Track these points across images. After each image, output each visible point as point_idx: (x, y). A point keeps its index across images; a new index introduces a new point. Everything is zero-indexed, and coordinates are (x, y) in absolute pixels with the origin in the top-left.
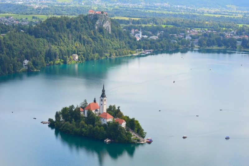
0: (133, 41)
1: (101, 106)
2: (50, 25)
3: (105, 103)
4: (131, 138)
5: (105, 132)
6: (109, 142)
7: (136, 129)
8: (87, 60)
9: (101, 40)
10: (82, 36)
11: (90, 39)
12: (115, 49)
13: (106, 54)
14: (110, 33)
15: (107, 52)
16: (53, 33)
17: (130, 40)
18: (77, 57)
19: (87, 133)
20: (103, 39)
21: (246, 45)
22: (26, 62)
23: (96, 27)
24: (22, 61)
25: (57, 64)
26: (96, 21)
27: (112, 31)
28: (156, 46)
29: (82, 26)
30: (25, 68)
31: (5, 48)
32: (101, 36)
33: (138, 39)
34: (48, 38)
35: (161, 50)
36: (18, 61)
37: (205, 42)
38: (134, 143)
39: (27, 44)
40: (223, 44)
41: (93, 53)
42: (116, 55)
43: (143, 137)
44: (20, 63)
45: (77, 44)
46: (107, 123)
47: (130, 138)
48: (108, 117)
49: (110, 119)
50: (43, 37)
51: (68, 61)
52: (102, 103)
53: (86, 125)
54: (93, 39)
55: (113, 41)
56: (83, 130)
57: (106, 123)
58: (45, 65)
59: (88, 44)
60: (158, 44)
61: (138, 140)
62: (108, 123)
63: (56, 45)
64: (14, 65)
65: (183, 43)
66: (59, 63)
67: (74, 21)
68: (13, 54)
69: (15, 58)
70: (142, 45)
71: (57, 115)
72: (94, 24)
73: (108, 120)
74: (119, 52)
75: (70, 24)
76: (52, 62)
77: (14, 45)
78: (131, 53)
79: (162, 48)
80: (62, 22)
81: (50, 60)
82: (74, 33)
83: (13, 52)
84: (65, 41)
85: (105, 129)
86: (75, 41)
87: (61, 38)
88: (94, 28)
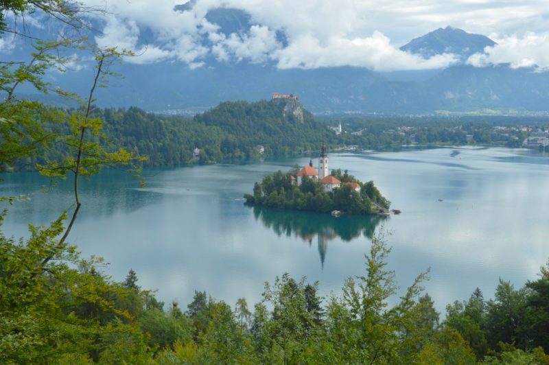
0: (331, 134)
1: (321, 170)
2: (225, 111)
3: (326, 165)
4: (370, 208)
5: (331, 201)
6: (338, 214)
7: (375, 197)
8: (275, 154)
9: (291, 130)
10: (267, 125)
11: (278, 129)
12: (311, 142)
13: (299, 148)
14: (302, 122)
15: (300, 145)
16: (229, 120)
17: (328, 133)
18: (262, 150)
19: (305, 205)
20: (294, 129)
21: (480, 139)
22: (197, 151)
23: (284, 115)
24: (191, 150)
25: (237, 158)
26: (283, 107)
27: (305, 121)
28: (362, 141)
29: (266, 113)
30: (196, 159)
31: (167, 134)
32: (292, 125)
33: (338, 133)
34: (223, 126)
35: (369, 146)
36: (186, 149)
37: (425, 137)
38: (375, 214)
39: (196, 131)
40: (449, 139)
41: (283, 145)
42: (312, 149)
43: (387, 208)
44: (189, 151)
45: (262, 134)
46: (333, 189)
47: (368, 207)
48: (333, 182)
49: (336, 185)
50: (216, 125)
51: (251, 154)
52: (321, 165)
53: (303, 194)
54: (281, 128)
55: (307, 132)
56: (299, 200)
57: (331, 190)
58: (222, 157)
59: (274, 134)
60: (365, 139)
61: (381, 211)
62: (335, 189)
63: (234, 134)
64: (181, 154)
65: (396, 138)
66: (240, 156)
67: (255, 107)
68: (178, 142)
69: (183, 146)
70: (344, 139)
71: (257, 188)
72: (281, 110)
73: (334, 186)
74: (316, 146)
75: (250, 110)
76: (231, 154)
77: (179, 131)
78: (331, 148)
79: (369, 144)
80: (240, 107)
81: (228, 152)
82: (256, 121)
83: (178, 139)
84: (246, 130)
85: (331, 198)
86: (258, 130)
87: (241, 127)
88: (282, 116)
